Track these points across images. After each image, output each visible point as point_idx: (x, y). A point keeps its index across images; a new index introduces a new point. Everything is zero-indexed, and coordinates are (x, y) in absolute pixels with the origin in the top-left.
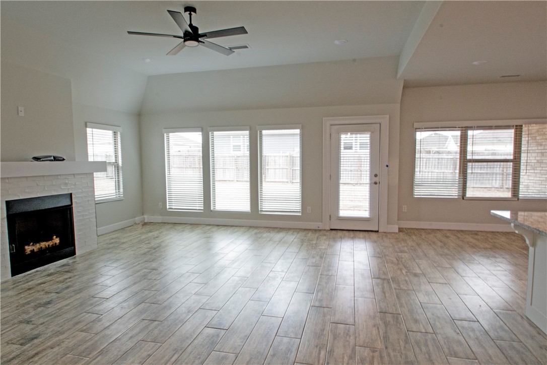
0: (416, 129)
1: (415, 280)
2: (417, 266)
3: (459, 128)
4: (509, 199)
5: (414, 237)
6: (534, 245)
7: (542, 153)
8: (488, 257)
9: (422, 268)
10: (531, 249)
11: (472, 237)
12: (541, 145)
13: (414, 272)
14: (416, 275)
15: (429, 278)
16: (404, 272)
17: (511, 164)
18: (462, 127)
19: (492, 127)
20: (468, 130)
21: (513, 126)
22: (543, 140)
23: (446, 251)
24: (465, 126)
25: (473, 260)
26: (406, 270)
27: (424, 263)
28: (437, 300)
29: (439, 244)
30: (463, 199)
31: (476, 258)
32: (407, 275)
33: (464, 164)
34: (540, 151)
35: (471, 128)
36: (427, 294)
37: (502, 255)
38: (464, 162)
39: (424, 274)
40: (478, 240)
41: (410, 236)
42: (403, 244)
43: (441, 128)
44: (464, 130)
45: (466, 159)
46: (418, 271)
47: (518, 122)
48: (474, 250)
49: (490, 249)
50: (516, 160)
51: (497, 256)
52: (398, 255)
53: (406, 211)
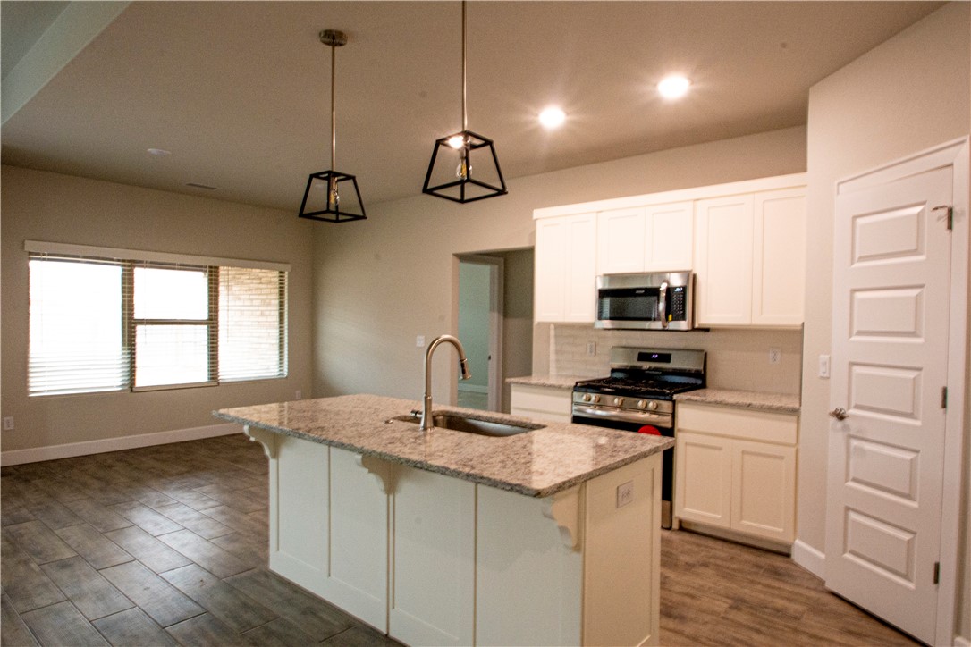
0: (30, 253)
1: (63, 575)
2: (60, 543)
3: (119, 260)
4: (205, 385)
5: (37, 482)
6: (276, 455)
7: (241, 311)
8: (189, 489)
9: (74, 546)
10: (272, 463)
11: (154, 458)
12: (239, 299)
13: (57, 558)
14: (64, 565)
15: (93, 561)
16: (33, 565)
17: (206, 327)
18: (124, 261)
19: (174, 264)
20: (134, 267)
21: (206, 267)
22: (242, 292)
23: (113, 495)
24: (129, 259)
25: (168, 501)
26: (38, 561)
27: (74, 533)
28: (122, 602)
29: (97, 484)
30: (132, 391)
31: (171, 495)
32: (44, 572)
33: (130, 327)
34: (239, 308)
35: (140, 263)
36: (100, 596)
37: (209, 479)
38: (130, 323)
39: (81, 557)
40: (164, 461)
41: (27, 481)
42: (17, 504)
43: (85, 257)
44: (129, 266)
45: (133, 319)
46: (68, 554)
47: (212, 262)
48: (163, 480)
49: (188, 472)
50: (212, 322)
51: (202, 482)
52: (8, 531)
53: (12, 427)
